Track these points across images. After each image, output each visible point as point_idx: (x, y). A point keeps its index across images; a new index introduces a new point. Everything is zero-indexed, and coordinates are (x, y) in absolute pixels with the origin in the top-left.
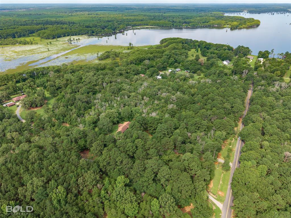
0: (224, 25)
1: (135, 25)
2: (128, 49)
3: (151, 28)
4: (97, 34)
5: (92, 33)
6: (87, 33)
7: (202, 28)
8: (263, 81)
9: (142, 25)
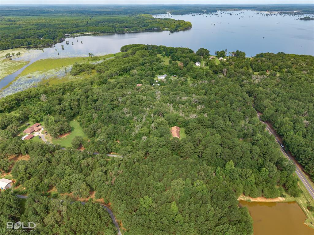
0: (163, 28)
1: (73, 33)
2: (93, 60)
3: (93, 34)
4: (35, 45)
5: (28, 45)
6: (22, 46)
7: (143, 32)
8: (243, 77)
9: (80, 32)
